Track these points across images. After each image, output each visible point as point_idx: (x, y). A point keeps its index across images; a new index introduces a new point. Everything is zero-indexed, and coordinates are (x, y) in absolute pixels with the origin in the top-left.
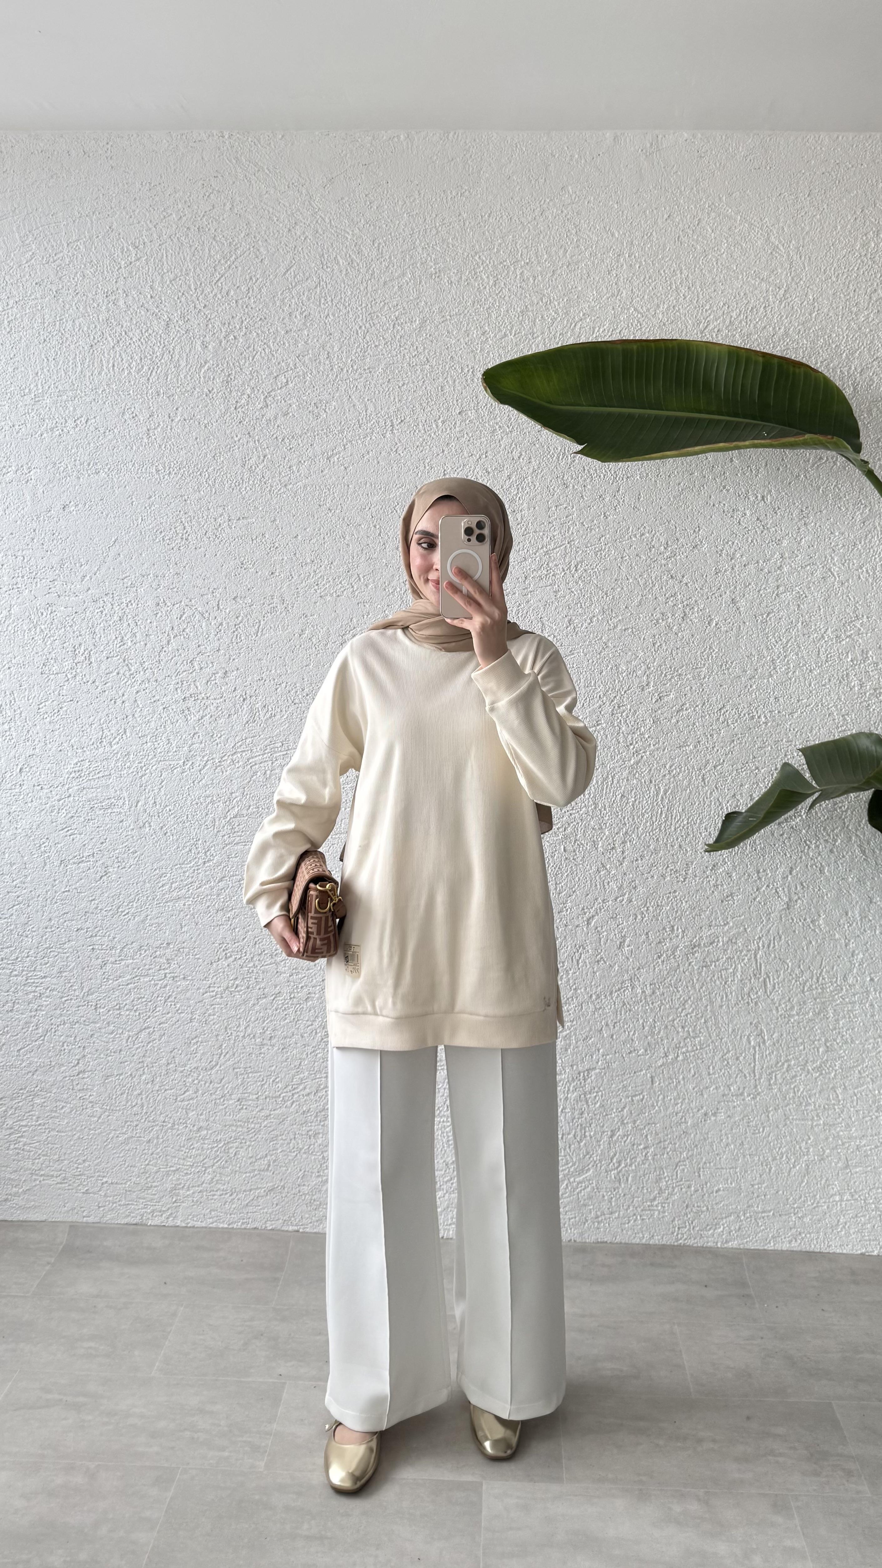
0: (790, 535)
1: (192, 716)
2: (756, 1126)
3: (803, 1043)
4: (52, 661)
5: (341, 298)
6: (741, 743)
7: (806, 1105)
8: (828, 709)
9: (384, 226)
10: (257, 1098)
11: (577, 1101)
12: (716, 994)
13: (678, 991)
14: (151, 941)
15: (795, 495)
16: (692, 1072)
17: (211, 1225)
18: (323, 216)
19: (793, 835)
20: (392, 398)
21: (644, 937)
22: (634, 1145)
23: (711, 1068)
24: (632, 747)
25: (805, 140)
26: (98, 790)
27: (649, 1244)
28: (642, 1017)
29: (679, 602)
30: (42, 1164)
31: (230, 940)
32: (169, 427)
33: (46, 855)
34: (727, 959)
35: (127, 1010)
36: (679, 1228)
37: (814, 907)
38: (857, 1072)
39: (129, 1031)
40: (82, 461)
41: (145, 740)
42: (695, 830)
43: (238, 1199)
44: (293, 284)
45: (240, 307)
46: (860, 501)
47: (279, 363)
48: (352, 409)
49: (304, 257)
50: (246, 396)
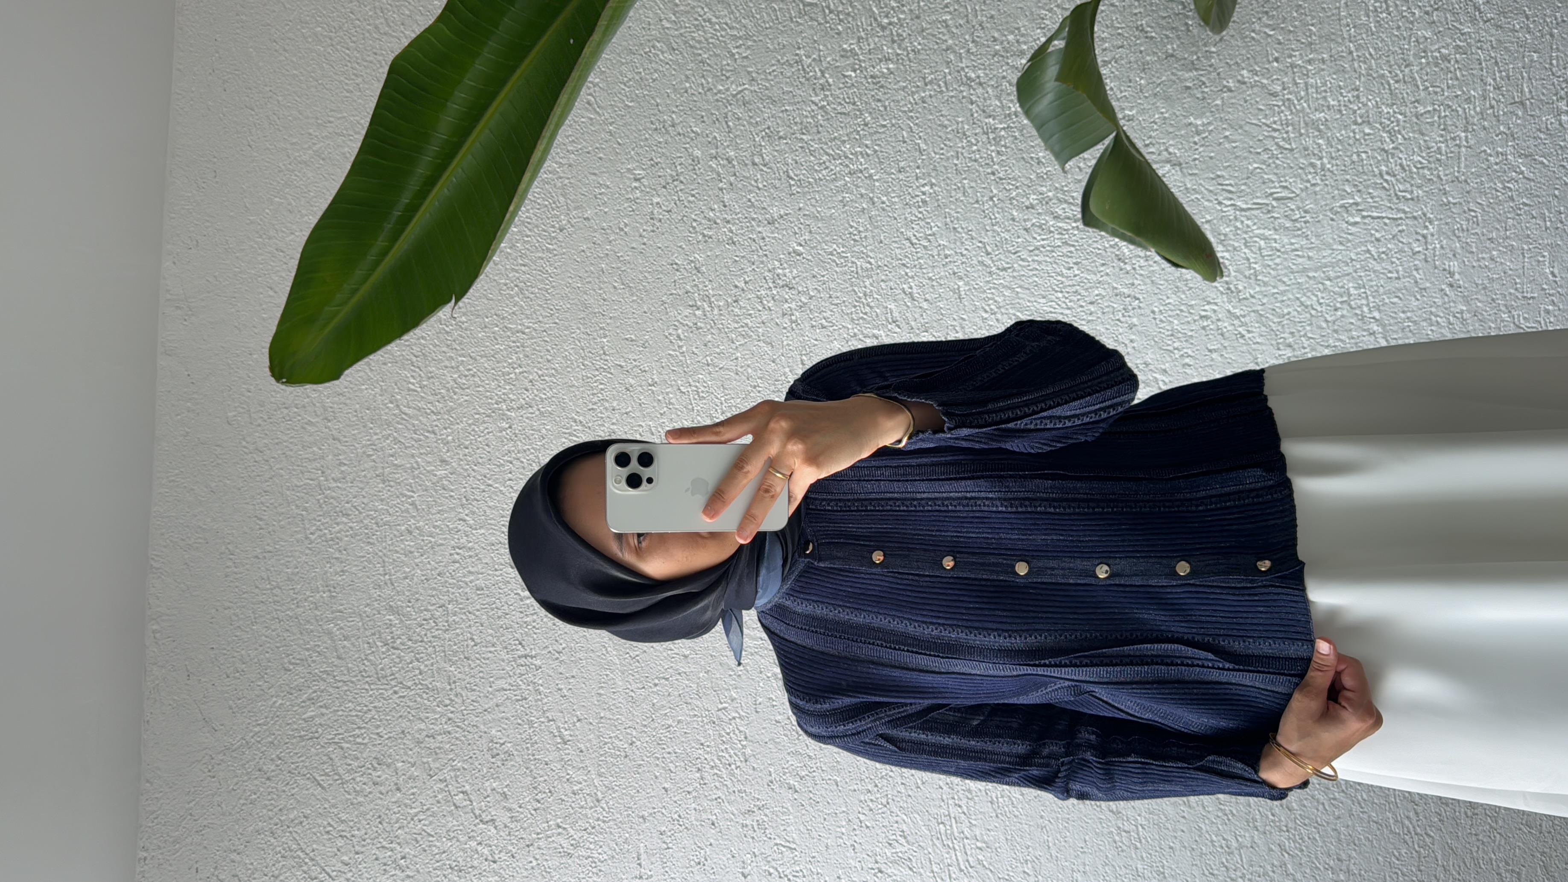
5: (357, 716)
8: (916, 103)
9: (267, 655)
12: (1293, 264)
15: (636, 138)
18: (251, 734)
20: (490, 655)
44: (337, 777)
45: (363, 849)
47: (438, 802)
48: (502, 709)
49: (302, 761)
50: (480, 848)
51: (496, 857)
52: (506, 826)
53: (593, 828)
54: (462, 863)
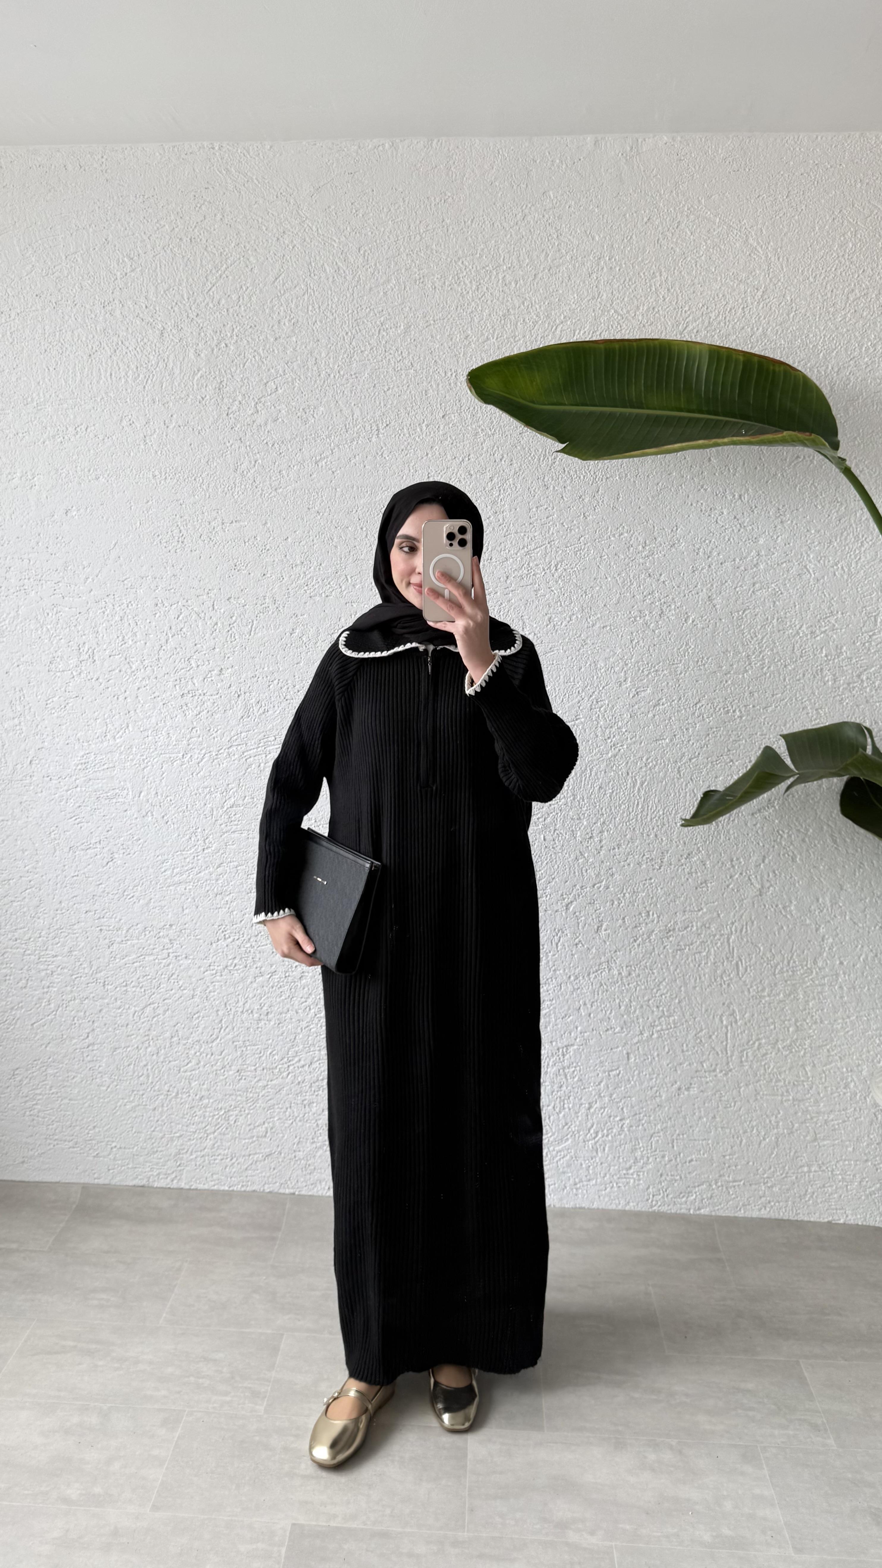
0: (767, 533)
1: (190, 712)
2: (728, 1101)
3: (774, 1023)
4: (58, 660)
5: (328, 305)
6: (716, 737)
7: (776, 1082)
9: (370, 233)
10: (255, 1069)
11: (557, 1074)
12: (690, 976)
13: (653, 973)
14: (155, 923)
15: (772, 494)
16: (667, 1049)
17: (213, 1188)
18: (310, 225)
19: (766, 825)
20: (378, 403)
21: (620, 921)
22: (610, 1117)
23: (685, 1045)
24: (610, 741)
25: (784, 141)
26: (104, 781)
27: (625, 1211)
28: (618, 997)
29: (656, 599)
30: (55, 1130)
31: (229, 923)
32: (165, 434)
33: (56, 842)
34: (701, 943)
35: (133, 987)
36: (653, 1196)
37: (786, 894)
38: (825, 1050)
39: (135, 1006)
40: (82, 467)
41: (146, 734)
42: (670, 820)
43: (238, 1164)
44: (282, 292)
45: (230, 315)
46: (837, 499)
48: (339, 414)
49: (292, 265)
50: (237, 403)
51: (231, 416)
54: (225, 390)
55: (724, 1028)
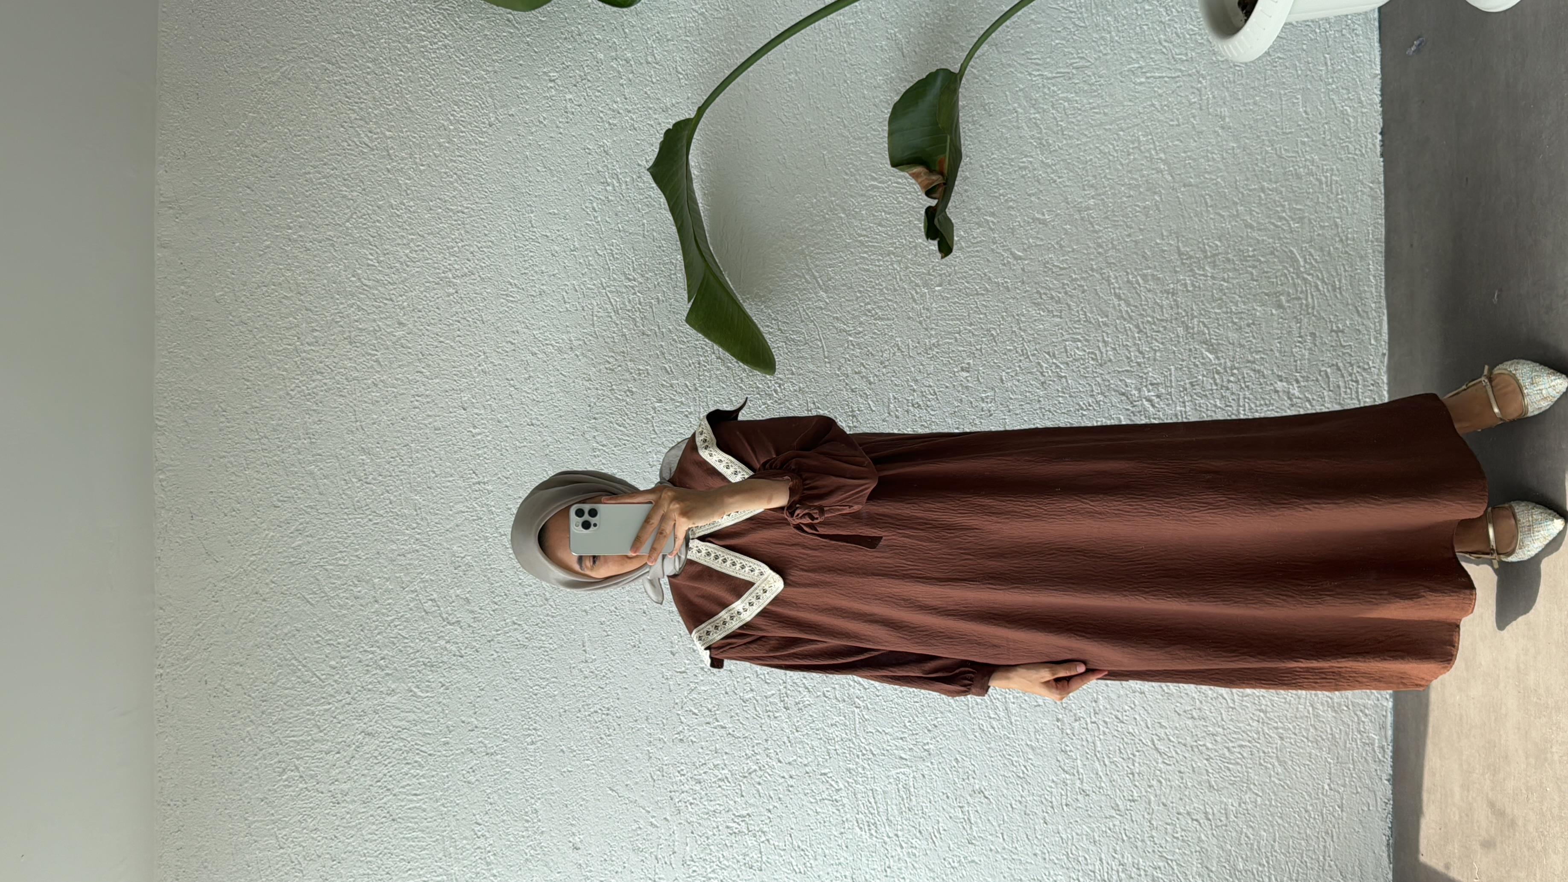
4: (747, 858)
5: (338, 542)
12: (1093, 120)
14: (1056, 740)
16: (1177, 143)
20: (449, 484)
21: (1033, 199)
22: (1260, 204)
26: (890, 803)
32: (484, 731)
33: (963, 860)
34: (1053, 108)
35: (1134, 765)
39: (1157, 763)
40: (523, 829)
41: (833, 752)
44: (323, 595)
45: (348, 654)
47: (411, 609)
48: (461, 528)
49: (293, 583)
50: (448, 646)
51: (463, 652)
52: (470, 626)
53: (544, 622)
54: (434, 660)
55: (1150, 80)
